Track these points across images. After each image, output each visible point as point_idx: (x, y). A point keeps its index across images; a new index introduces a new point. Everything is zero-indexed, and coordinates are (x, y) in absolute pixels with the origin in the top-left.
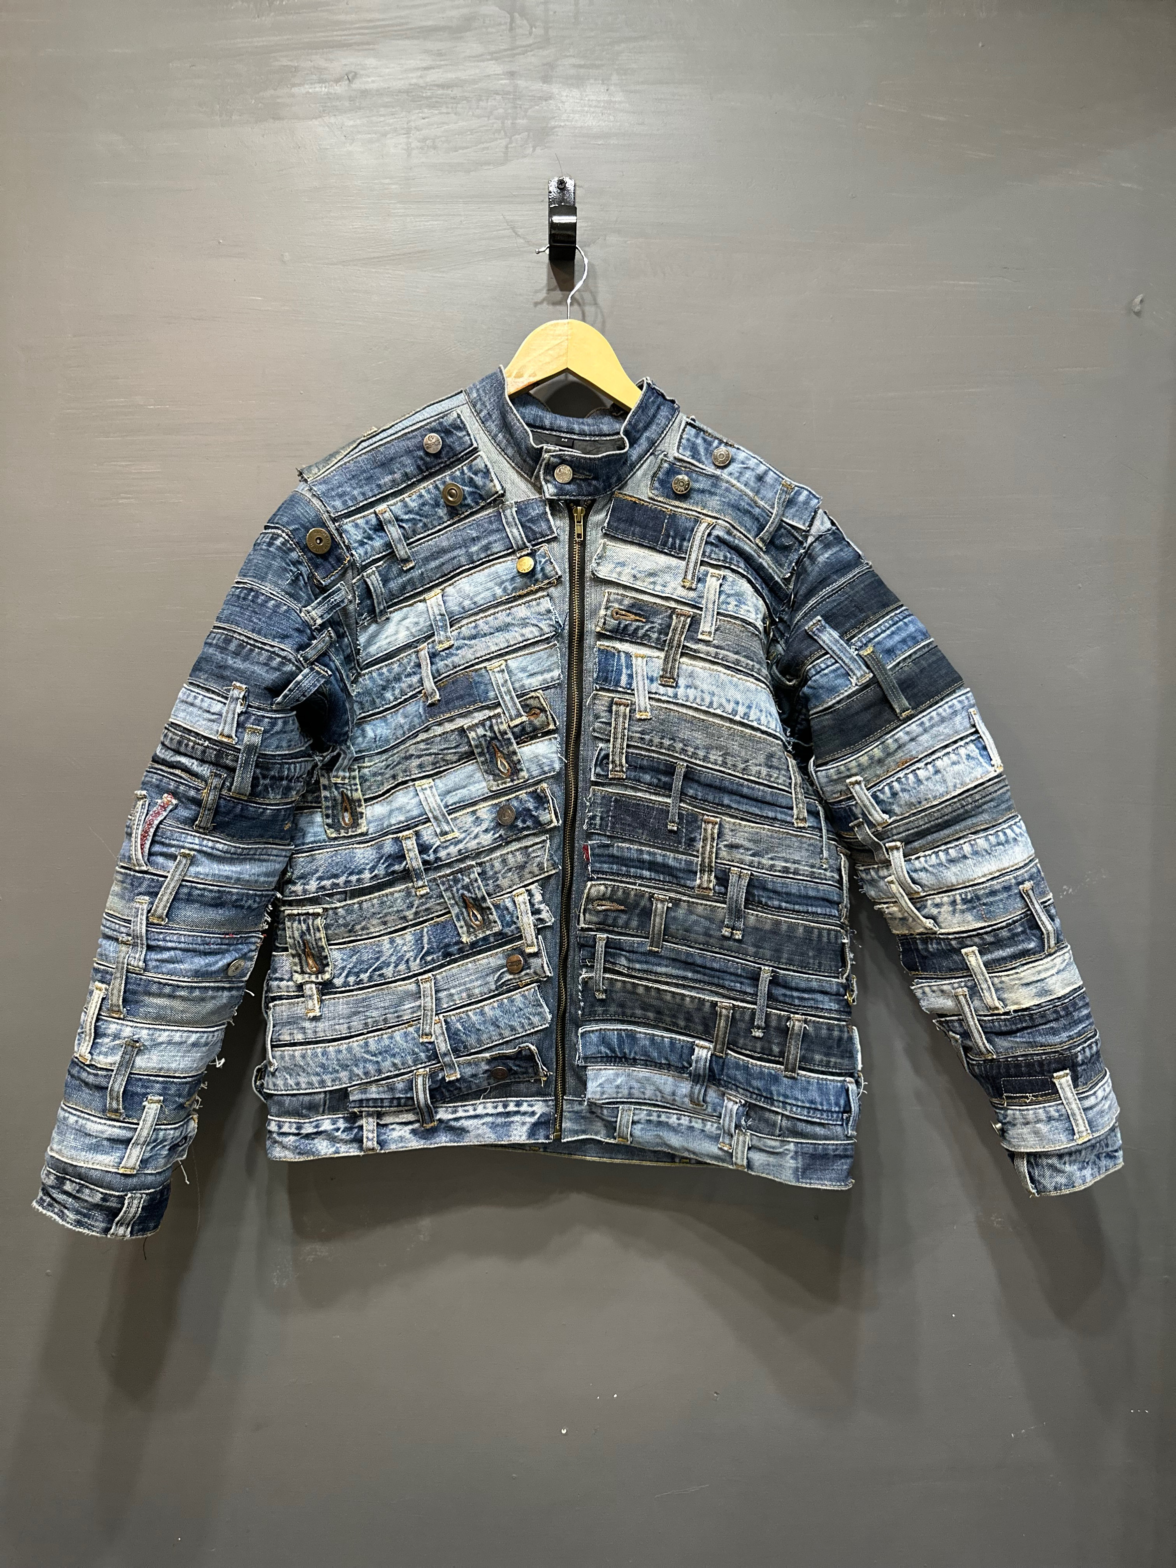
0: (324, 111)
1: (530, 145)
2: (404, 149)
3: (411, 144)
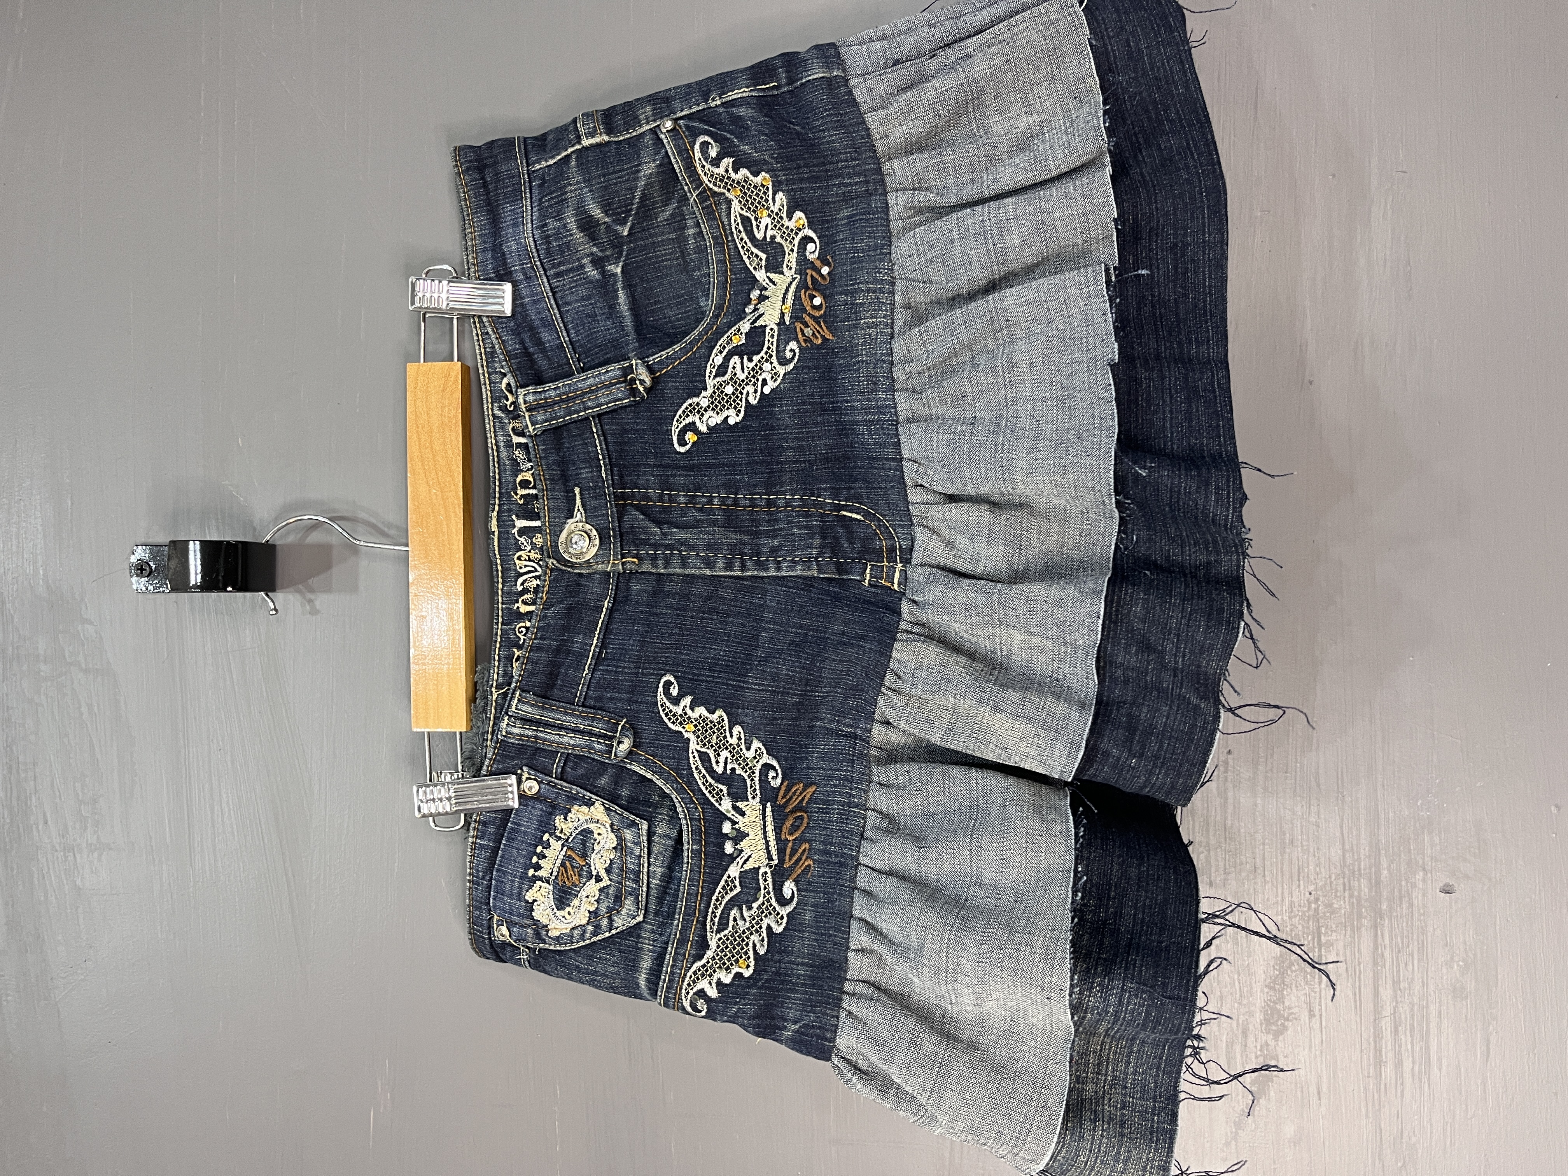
2: (100, 855)
3: (91, 844)
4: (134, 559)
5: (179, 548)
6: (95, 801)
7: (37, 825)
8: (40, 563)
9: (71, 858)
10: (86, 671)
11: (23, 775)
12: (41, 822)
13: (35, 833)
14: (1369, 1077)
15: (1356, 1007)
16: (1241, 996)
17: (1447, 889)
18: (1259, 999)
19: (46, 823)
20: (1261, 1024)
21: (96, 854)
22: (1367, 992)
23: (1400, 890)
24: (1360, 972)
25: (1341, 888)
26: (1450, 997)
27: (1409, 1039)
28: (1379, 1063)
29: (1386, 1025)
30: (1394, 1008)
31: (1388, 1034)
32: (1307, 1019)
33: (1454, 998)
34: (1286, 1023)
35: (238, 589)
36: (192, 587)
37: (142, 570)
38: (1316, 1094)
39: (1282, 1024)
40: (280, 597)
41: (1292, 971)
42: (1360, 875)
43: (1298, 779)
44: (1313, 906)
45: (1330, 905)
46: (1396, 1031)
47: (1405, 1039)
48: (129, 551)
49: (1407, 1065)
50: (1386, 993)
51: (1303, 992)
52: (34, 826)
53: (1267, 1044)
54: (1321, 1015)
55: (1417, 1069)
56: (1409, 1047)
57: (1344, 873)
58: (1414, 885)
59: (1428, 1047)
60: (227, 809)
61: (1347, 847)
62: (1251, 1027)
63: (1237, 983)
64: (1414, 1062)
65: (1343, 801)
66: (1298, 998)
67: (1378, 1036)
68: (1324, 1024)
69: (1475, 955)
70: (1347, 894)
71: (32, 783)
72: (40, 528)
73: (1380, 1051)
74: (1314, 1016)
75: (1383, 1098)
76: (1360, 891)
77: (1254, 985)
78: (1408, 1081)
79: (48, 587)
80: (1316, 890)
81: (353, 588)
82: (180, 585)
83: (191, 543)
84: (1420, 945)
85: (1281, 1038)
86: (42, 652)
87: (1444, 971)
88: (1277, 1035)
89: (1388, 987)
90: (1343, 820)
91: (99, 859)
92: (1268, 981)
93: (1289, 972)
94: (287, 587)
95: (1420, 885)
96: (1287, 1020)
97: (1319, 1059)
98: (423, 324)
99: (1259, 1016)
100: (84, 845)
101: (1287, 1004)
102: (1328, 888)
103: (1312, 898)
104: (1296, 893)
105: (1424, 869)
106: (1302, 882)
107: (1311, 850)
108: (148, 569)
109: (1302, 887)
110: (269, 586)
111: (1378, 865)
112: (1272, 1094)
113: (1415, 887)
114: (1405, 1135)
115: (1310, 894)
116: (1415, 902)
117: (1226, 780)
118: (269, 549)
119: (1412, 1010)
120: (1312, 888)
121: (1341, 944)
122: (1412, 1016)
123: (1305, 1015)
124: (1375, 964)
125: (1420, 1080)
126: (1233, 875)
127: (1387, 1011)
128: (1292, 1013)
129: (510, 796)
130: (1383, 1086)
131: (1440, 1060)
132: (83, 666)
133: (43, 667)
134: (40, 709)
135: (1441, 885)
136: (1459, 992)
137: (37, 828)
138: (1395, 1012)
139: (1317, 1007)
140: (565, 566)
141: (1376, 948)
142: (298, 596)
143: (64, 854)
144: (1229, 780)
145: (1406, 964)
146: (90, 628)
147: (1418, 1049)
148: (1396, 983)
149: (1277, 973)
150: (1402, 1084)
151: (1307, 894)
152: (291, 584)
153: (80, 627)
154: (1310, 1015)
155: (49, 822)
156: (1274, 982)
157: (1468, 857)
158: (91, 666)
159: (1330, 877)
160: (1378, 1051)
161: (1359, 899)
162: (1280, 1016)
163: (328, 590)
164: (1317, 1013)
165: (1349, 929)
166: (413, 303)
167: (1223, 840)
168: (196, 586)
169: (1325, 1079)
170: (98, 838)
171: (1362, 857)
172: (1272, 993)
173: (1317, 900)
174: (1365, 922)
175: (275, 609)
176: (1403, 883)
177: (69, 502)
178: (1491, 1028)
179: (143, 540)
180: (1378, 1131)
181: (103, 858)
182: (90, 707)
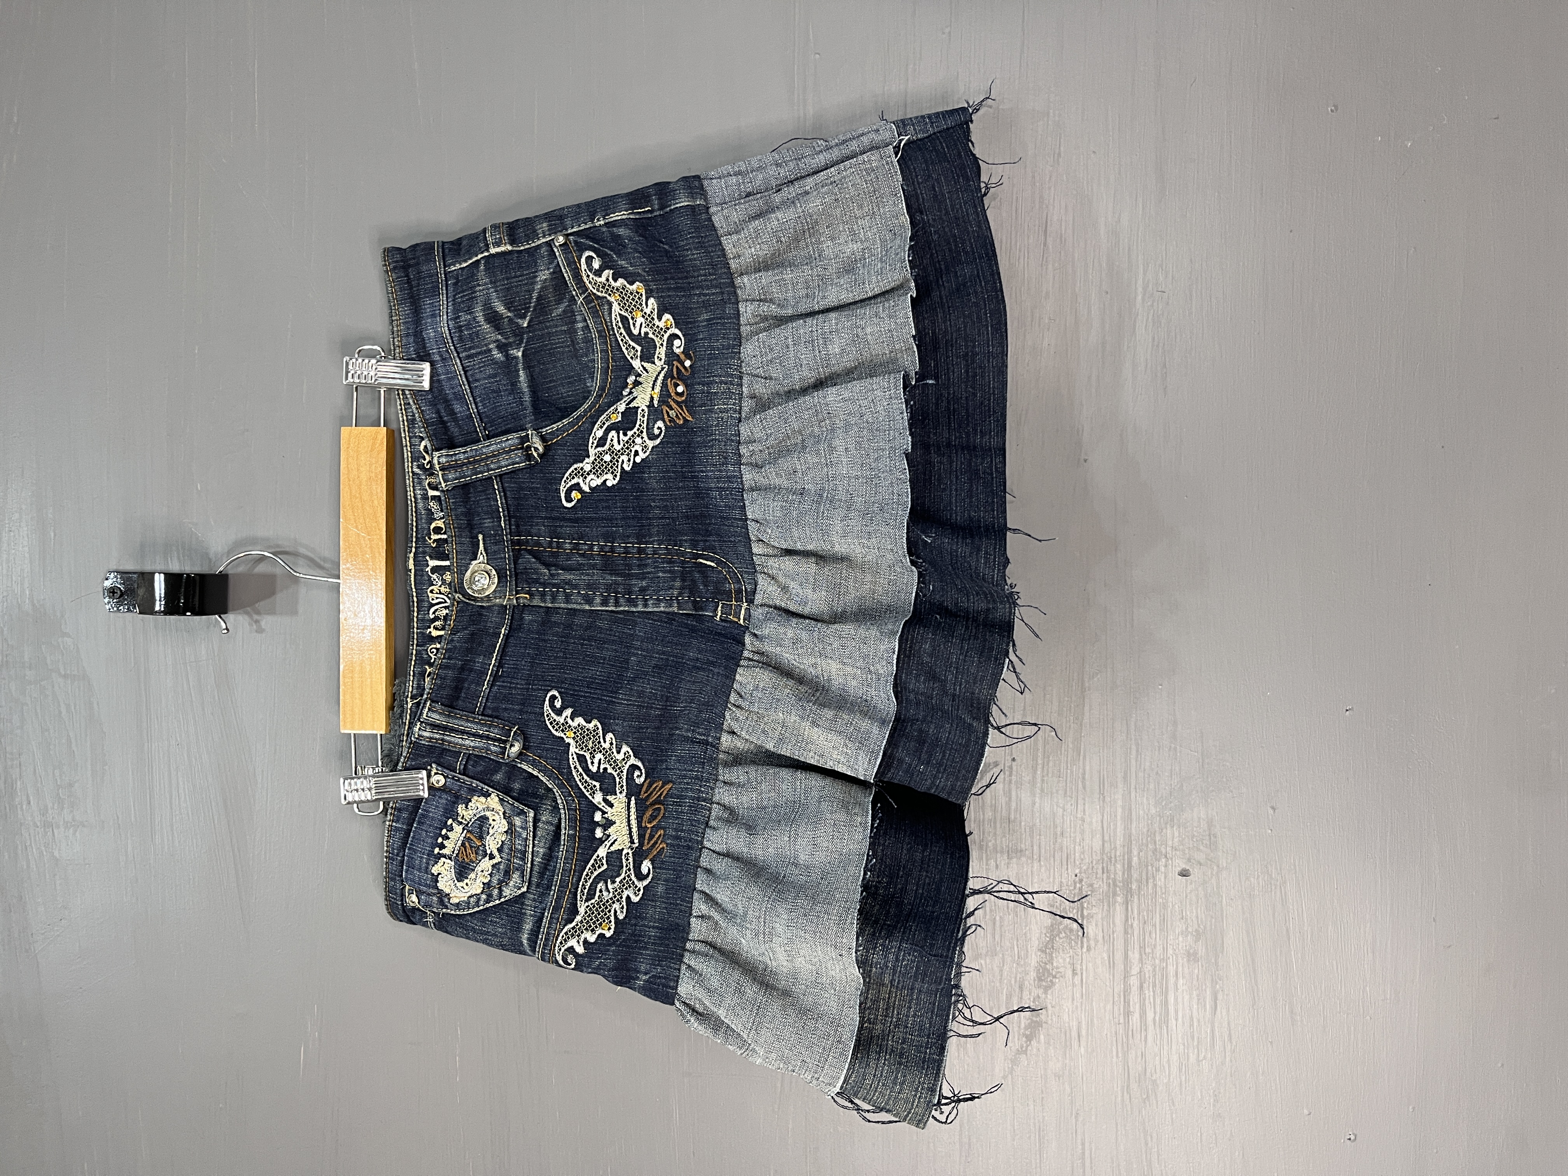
2: (75, 831)
3: (67, 822)
4: (107, 584)
5: (147, 578)
6: (71, 785)
7: (21, 804)
8: (26, 585)
9: (50, 834)
10: (65, 676)
11: (9, 763)
12: (25, 803)
13: (19, 812)
14: (1119, 1024)
15: (1110, 967)
16: (1019, 958)
17: (1184, 873)
18: (1034, 959)
19: (29, 803)
20: (1034, 980)
21: (71, 830)
22: (1119, 956)
23: (1147, 873)
24: (1114, 939)
25: (1100, 871)
26: (1185, 960)
27: (1152, 993)
28: (1128, 1014)
29: (1134, 981)
30: (1140, 969)
31: (1135, 989)
32: (1070, 976)
33: (1188, 961)
34: (1054, 980)
35: (195, 613)
36: (156, 612)
37: (114, 593)
38: (1077, 1038)
39: (1051, 981)
40: (230, 617)
41: (1060, 938)
42: (1116, 861)
43: (1068, 782)
44: (1078, 885)
45: (1091, 885)
46: (1141, 987)
47: (1148, 993)
48: (103, 576)
49: (1150, 1015)
50: (1134, 956)
51: (1068, 955)
52: (19, 806)
53: (1039, 997)
54: (1082, 973)
55: (1157, 1018)
56: (1152, 1000)
57: (1103, 859)
58: (1158, 870)
59: (1167, 1000)
60: (183, 794)
61: (1106, 838)
62: (1026, 983)
63: (1016, 947)
64: (1155, 1013)
65: (1104, 801)
66: (1064, 960)
67: (1126, 992)
68: (1084, 981)
69: (1205, 927)
70: (1105, 875)
71: (18, 770)
72: (27, 555)
73: (1129, 1005)
74: (1077, 974)
75: (1131, 1042)
76: (1115, 874)
77: (1029, 950)
78: (1151, 1028)
79: (33, 605)
80: (1080, 873)
81: (294, 612)
82: (147, 609)
83: (157, 575)
84: (1162, 918)
85: (1050, 992)
86: (26, 659)
87: (1181, 939)
88: (1046, 989)
89: (1135, 951)
90: (1103, 816)
91: (74, 834)
92: (1041, 945)
93: (1057, 939)
94: (238, 609)
95: (1163, 869)
96: (1055, 977)
97: (1079, 1009)
98: (355, 394)
99: (1033, 975)
100: (61, 823)
101: (1055, 964)
102: (1090, 871)
103: (1077, 879)
104: (1065, 875)
105: (1166, 857)
106: (1069, 866)
107: (1078, 840)
108: (119, 592)
109: (1069, 870)
110: (221, 609)
111: (1130, 852)
112: (1042, 1037)
113: (1159, 871)
114: (1148, 1071)
115: (1076, 876)
116: (1159, 883)
117: (1010, 782)
118: (223, 578)
119: (1154, 970)
120: (1077, 871)
121: (1100, 916)
122: (1154, 976)
123: (1069, 973)
124: (1126, 932)
125: (1161, 1028)
126: (1015, 860)
127: (1135, 970)
128: (1059, 972)
129: (421, 787)
130: (1130, 1033)
131: (1176, 1012)
132: (63, 672)
133: (28, 672)
134: (25, 708)
135: (1179, 869)
136: (1192, 956)
137: (22, 807)
138: (1141, 972)
139: (1079, 967)
140: (469, 599)
141: (1127, 920)
142: (246, 617)
143: (44, 830)
144: (1013, 782)
145: (1150, 934)
146: (68, 641)
147: (1159, 1002)
148: (1142, 948)
149: (1048, 939)
150: (1146, 1030)
151: (1074, 876)
152: (240, 607)
153: (60, 640)
154: (1073, 973)
155: (32, 803)
156: (1046, 947)
157: (1201, 847)
158: (68, 672)
159: (1092, 862)
160: (1127, 1003)
161: (1114, 881)
162: (1050, 974)
163: (272, 612)
164: (1079, 972)
165: (1106, 904)
166: (347, 378)
167: (1007, 832)
168: (160, 612)
169: (1084, 1026)
170: (74, 816)
171: (1118, 847)
172: (1043, 955)
173: (1081, 881)
174: (1119, 899)
175: (227, 629)
176: (1150, 868)
177: (52, 535)
178: (1218, 987)
179: (115, 568)
180: (1126, 1067)
181: (78, 834)
182: (68, 706)
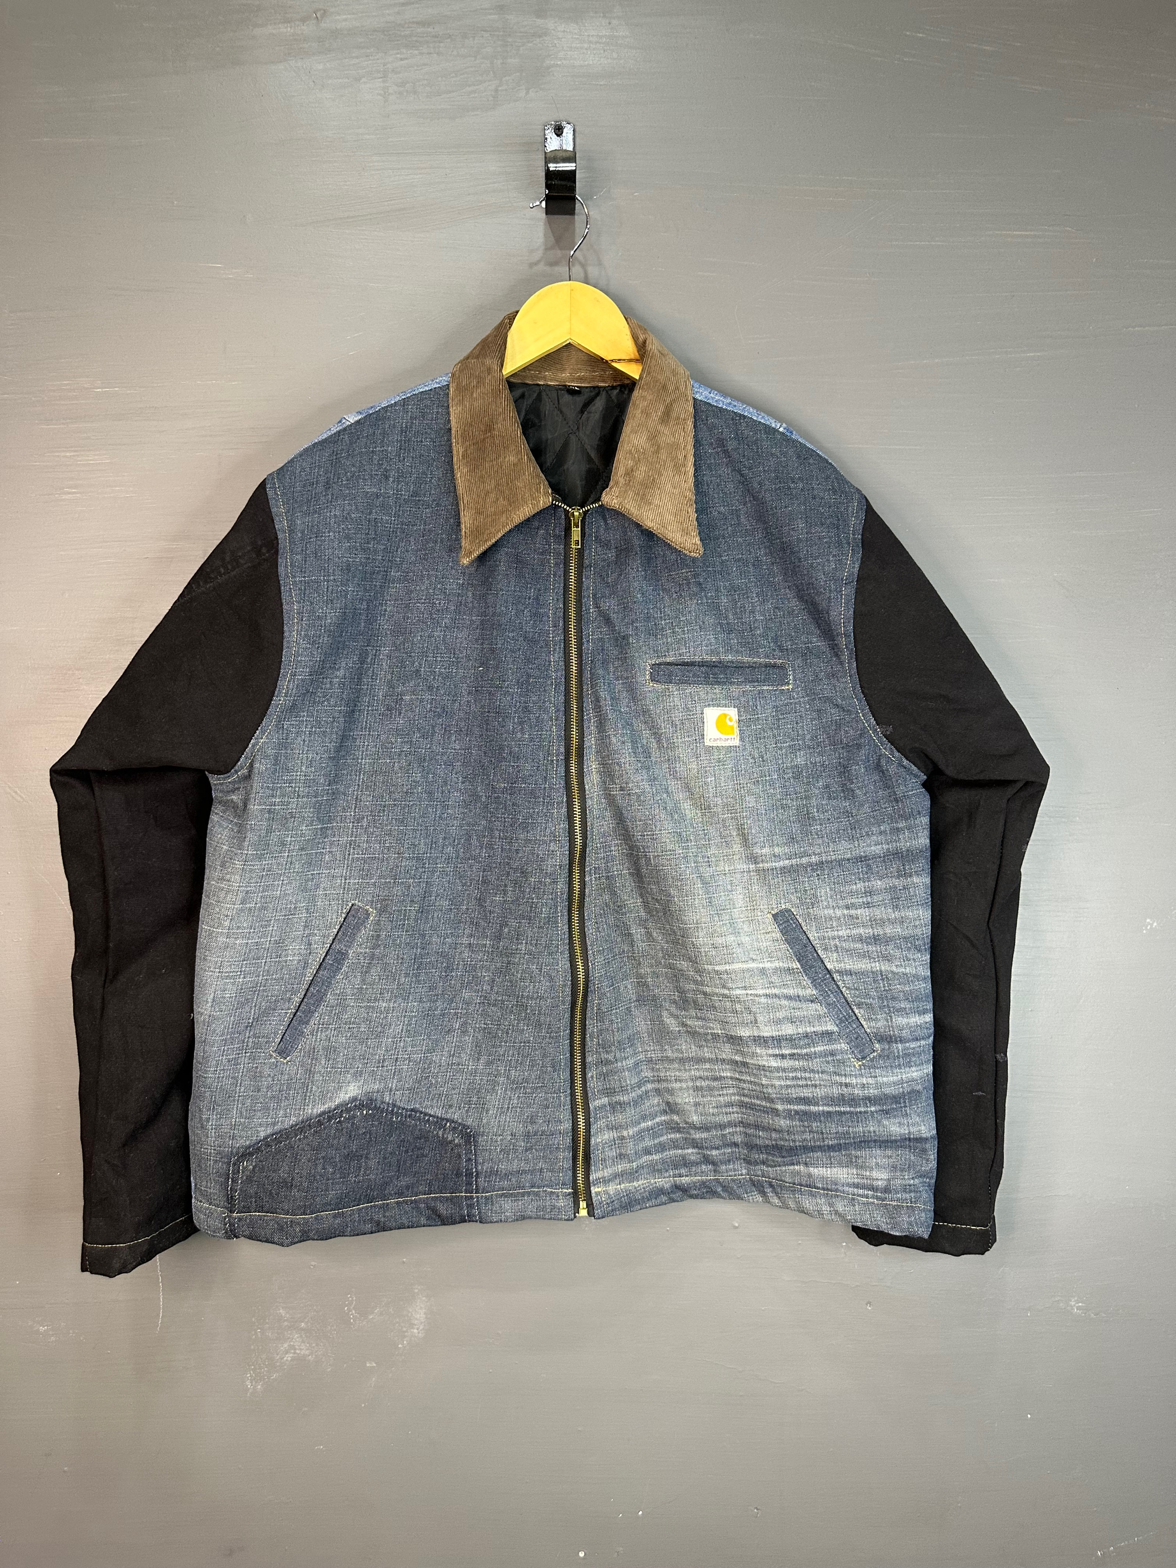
0: (289, 54)
1: (523, 87)
2: (380, 95)
3: (388, 89)
4: (566, 125)
5: (572, 156)
6: (415, 93)
7: (400, 53)
8: (564, 62)
9: (379, 75)
10: (496, 90)
11: (431, 45)
12: (402, 56)
13: (395, 52)
19: (401, 59)
21: (381, 92)
35: (547, 195)
36: (547, 166)
37: (559, 129)
40: (544, 217)
48: (571, 121)
52: (399, 51)
71: (426, 51)
72: (586, 63)
79: (550, 67)
82: (549, 157)
83: (574, 165)
86: (509, 61)
94: (548, 222)
100: (387, 85)
110: (550, 211)
118: (571, 212)
132: (500, 88)
133: (499, 62)
134: (473, 59)
137: (398, 54)
142: (543, 228)
143: (382, 71)
146: (523, 94)
152: (551, 224)
155: (402, 62)
158: (500, 93)
168: (548, 168)
170: (392, 94)
177: (602, 83)
179: (577, 130)
181: (379, 97)
182: (474, 92)
